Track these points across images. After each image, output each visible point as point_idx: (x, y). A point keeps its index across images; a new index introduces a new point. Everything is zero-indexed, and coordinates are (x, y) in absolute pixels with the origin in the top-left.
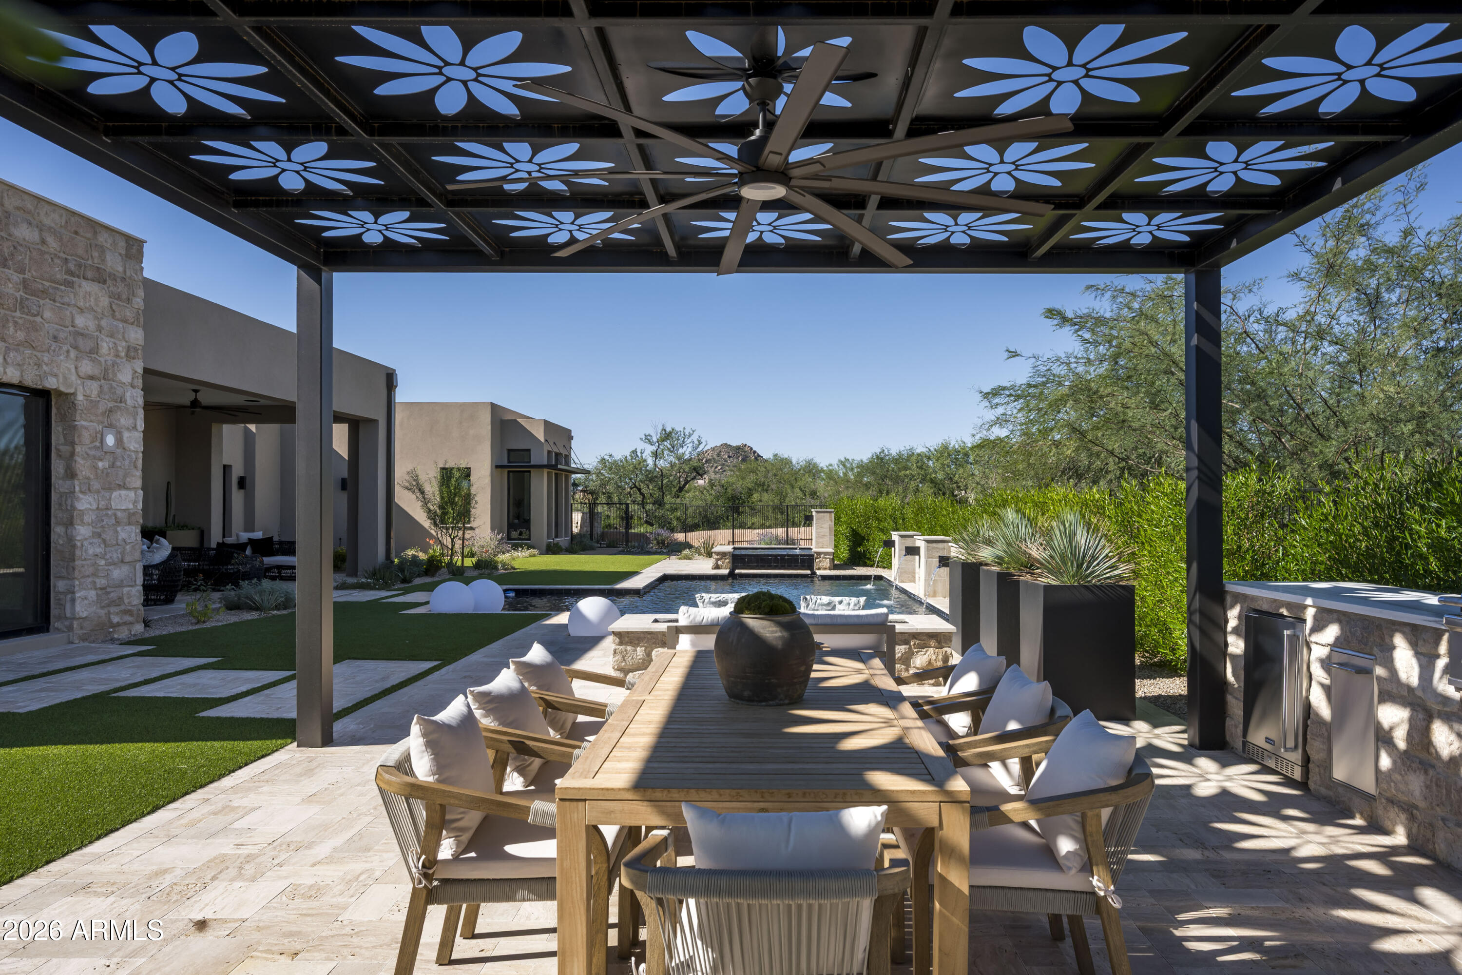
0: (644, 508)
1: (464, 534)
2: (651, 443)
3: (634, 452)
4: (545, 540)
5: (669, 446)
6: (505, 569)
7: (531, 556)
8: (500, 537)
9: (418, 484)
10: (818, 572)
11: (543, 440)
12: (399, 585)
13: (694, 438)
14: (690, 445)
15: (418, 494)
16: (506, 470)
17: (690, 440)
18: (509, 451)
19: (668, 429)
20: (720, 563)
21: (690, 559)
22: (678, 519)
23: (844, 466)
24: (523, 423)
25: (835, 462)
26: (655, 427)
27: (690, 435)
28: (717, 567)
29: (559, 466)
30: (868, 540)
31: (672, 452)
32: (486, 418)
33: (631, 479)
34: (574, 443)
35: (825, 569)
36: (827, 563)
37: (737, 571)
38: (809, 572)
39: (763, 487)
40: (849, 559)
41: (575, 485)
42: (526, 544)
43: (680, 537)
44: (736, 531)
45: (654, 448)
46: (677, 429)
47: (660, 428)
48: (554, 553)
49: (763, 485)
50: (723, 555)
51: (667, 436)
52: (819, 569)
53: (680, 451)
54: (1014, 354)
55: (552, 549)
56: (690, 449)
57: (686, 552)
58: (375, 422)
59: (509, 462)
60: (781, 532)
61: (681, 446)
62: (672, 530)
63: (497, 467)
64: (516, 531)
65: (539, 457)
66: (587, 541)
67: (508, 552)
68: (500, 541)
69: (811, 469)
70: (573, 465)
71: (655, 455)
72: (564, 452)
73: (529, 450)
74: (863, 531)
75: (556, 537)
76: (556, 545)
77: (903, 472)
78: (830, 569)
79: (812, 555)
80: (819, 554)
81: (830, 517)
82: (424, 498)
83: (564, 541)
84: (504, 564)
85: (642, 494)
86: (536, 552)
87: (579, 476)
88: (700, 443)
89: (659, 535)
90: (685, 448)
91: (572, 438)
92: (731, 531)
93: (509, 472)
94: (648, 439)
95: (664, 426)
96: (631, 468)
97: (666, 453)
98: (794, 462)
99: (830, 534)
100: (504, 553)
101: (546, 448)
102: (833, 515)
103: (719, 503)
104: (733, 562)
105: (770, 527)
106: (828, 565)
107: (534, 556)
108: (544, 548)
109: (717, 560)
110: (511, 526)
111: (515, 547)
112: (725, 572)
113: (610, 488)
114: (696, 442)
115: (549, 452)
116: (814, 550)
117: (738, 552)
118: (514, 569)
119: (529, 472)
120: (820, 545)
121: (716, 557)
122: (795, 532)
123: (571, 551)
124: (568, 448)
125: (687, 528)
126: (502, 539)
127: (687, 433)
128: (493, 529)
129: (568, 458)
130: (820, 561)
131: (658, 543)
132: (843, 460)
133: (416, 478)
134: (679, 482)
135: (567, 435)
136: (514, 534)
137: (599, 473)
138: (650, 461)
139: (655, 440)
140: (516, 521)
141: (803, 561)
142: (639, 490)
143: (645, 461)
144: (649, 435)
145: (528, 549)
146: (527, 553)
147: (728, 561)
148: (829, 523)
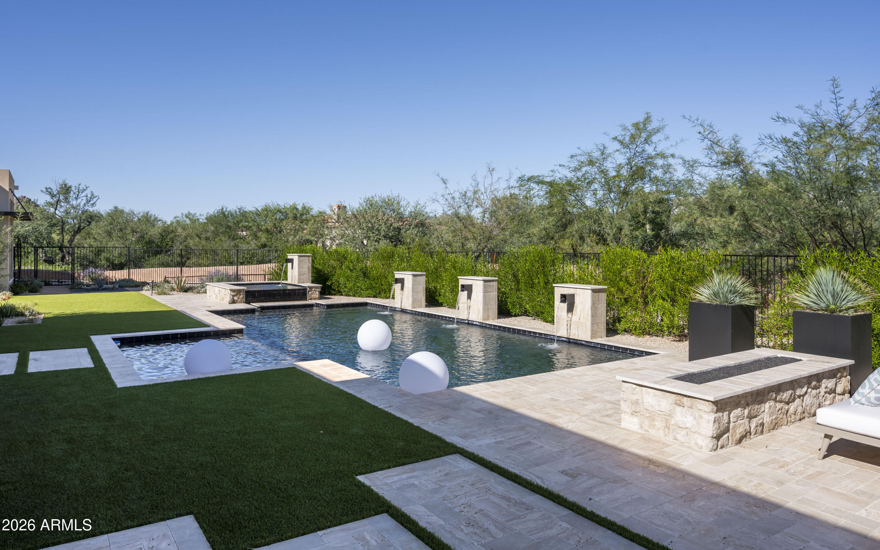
13: (88, 192)
14: (85, 198)
17: (84, 194)
20: (236, 298)
21: (166, 294)
27: (84, 190)
28: (233, 302)
35: (315, 299)
43: (115, 274)
50: (238, 292)
51: (66, 190)
52: (311, 299)
56: (84, 201)
61: (76, 199)
74: (327, 270)
78: (319, 299)
79: (301, 289)
80: (305, 288)
89: (92, 273)
90: (79, 201)
99: (308, 273)
102: (311, 258)
104: (246, 298)
106: (318, 296)
109: (234, 296)
116: (300, 285)
118: (40, 313)
120: (302, 281)
121: (232, 293)
127: (81, 188)
130: (312, 294)
141: (297, 294)
147: (242, 296)
148: (308, 264)
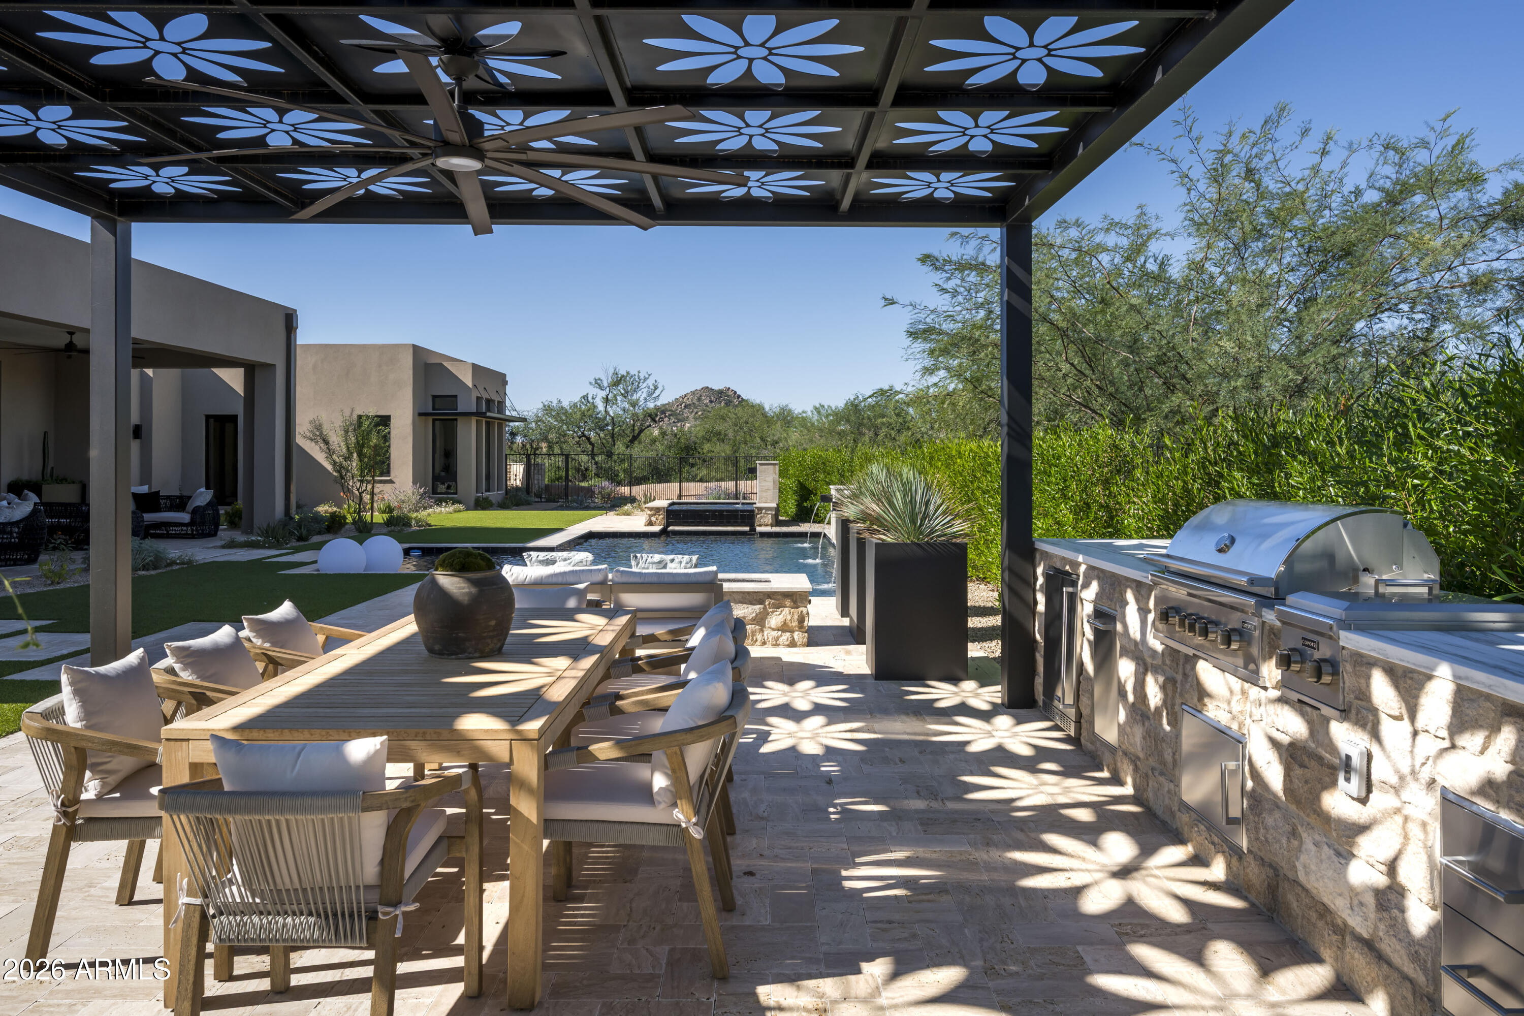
0: (593, 458)
1: (373, 487)
2: (601, 388)
3: (585, 397)
4: (473, 495)
5: (623, 392)
6: (419, 526)
7: (455, 511)
8: (422, 491)
9: (321, 434)
10: (758, 529)
11: (470, 385)
12: (294, 543)
13: (650, 382)
14: (645, 391)
15: (322, 445)
16: (430, 419)
17: (645, 385)
18: (434, 397)
19: (622, 372)
20: (653, 519)
21: (628, 515)
22: (625, 471)
23: (819, 412)
24: (449, 367)
25: (809, 409)
26: (606, 371)
27: (645, 379)
28: (650, 523)
29: (488, 414)
30: (815, 495)
31: (625, 397)
32: (407, 361)
33: (579, 427)
34: (508, 389)
35: (767, 525)
36: (768, 519)
37: (671, 528)
38: (747, 529)
39: (720, 436)
40: (796, 515)
41: (513, 434)
42: (451, 499)
43: (625, 490)
44: (684, 484)
45: (603, 394)
46: (632, 373)
47: (611, 371)
48: (484, 508)
49: (720, 434)
50: (657, 510)
51: (618, 380)
52: (760, 525)
53: (635, 397)
54: (890, 302)
55: (482, 504)
56: (646, 395)
57: (628, 507)
58: (270, 367)
59: (434, 409)
60: (730, 485)
61: (635, 391)
62: (619, 483)
63: (420, 414)
64: (443, 484)
65: (466, 404)
66: (523, 496)
67: (431, 507)
68: (422, 495)
69: (786, 418)
70: (507, 413)
71: (606, 400)
72: (496, 398)
73: (456, 396)
74: (810, 485)
75: (488, 490)
76: (486, 499)
77: (879, 421)
78: (772, 526)
79: (753, 511)
80: (760, 509)
81: (775, 469)
82: (328, 448)
83: (495, 495)
84: (418, 521)
85: (591, 443)
86: (461, 507)
87: (517, 424)
88: (656, 388)
89: (602, 488)
90: (640, 393)
91: (506, 383)
92: (677, 484)
93: (434, 420)
94: (598, 383)
95: (615, 369)
96: (578, 415)
97: (619, 398)
98: (767, 408)
99: (775, 487)
100: (425, 508)
101: (475, 394)
102: (778, 467)
103: (672, 454)
104: (668, 518)
105: (722, 480)
106: (770, 521)
107: (459, 511)
108: (472, 503)
109: (651, 516)
110: (436, 479)
111: (439, 502)
112: (657, 528)
113: (552, 436)
114: (652, 387)
115: (478, 398)
116: (758, 505)
117: (676, 507)
118: (429, 525)
119: (456, 420)
120: (764, 500)
121: (649, 512)
122: (744, 486)
123: (503, 506)
124: (502, 394)
125: (635, 481)
126: (425, 493)
127: (642, 377)
128: (414, 483)
129: (501, 405)
130: (762, 517)
131: (603, 497)
132: (818, 406)
133: (319, 427)
134: (634, 430)
135: (500, 379)
136: (442, 488)
137: (538, 420)
138: (601, 407)
139: (605, 384)
140: (443, 474)
141: (743, 517)
142: (588, 439)
143: (595, 407)
144: (599, 379)
145: (453, 504)
146: (451, 508)
147: (661, 517)
148: (774, 476)
